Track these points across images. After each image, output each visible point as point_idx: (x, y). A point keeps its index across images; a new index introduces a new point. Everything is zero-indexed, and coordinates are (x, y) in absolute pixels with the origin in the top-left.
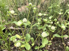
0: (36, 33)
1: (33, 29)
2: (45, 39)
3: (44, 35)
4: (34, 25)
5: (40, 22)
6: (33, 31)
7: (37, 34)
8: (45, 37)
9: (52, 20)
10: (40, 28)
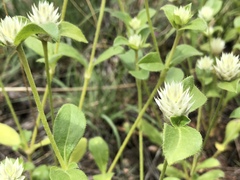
0: (119, 115)
1: (101, 93)
2: (180, 129)
3: (173, 100)
4: (104, 57)
5: (142, 32)
6: (101, 105)
7: (126, 125)
8: (179, 113)
9: (220, 29)
10: (143, 66)
